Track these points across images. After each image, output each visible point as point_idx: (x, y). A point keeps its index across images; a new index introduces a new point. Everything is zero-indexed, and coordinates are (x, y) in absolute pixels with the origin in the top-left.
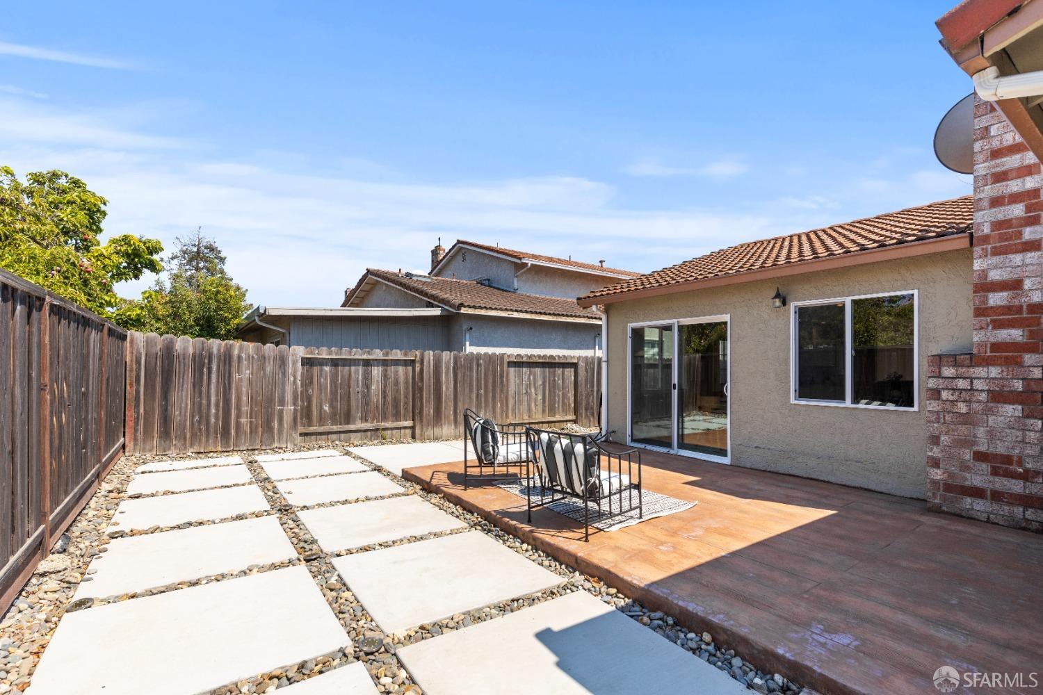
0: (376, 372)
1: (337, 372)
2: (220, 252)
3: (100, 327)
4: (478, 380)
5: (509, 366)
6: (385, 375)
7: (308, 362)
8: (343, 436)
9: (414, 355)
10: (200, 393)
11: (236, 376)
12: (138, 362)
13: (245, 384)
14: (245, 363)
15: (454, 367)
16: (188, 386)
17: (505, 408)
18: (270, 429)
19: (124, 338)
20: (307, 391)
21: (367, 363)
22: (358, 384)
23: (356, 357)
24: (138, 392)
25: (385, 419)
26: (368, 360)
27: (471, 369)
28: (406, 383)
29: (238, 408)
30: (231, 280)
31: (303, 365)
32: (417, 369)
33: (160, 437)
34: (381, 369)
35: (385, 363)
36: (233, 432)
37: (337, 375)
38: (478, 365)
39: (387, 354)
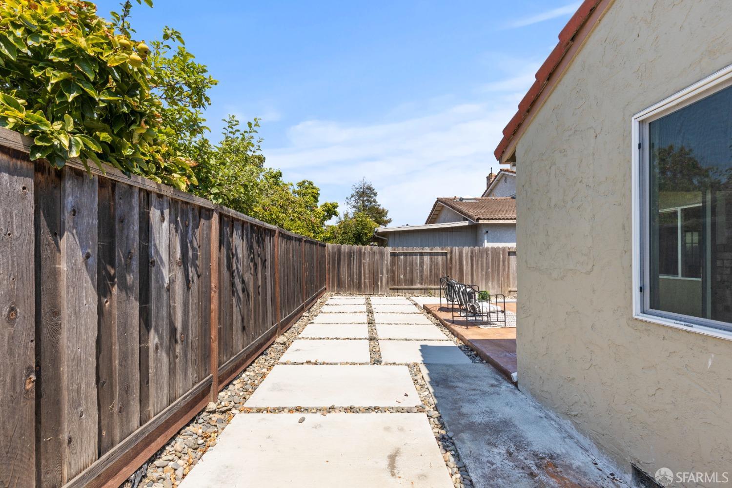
0: (427, 259)
1: (407, 259)
2: (374, 190)
3: (316, 243)
4: (487, 264)
5: (509, 255)
6: (431, 260)
7: (393, 255)
8: (410, 291)
9: (447, 249)
10: (350, 269)
11: (363, 261)
12: (329, 256)
13: (366, 265)
14: (367, 255)
15: (471, 256)
16: (346, 265)
17: (506, 281)
18: (377, 285)
19: (324, 246)
20: (393, 268)
21: (421, 254)
22: (417, 265)
23: (416, 251)
24: (329, 267)
25: (431, 283)
26: (422, 253)
27: (482, 257)
28: (443, 264)
29: (364, 276)
30: (379, 205)
31: (391, 256)
32: (449, 257)
33: (337, 286)
34: (429, 257)
35: (431, 254)
36: (363, 286)
37: (407, 261)
38: (487, 254)
39: (432, 249)
